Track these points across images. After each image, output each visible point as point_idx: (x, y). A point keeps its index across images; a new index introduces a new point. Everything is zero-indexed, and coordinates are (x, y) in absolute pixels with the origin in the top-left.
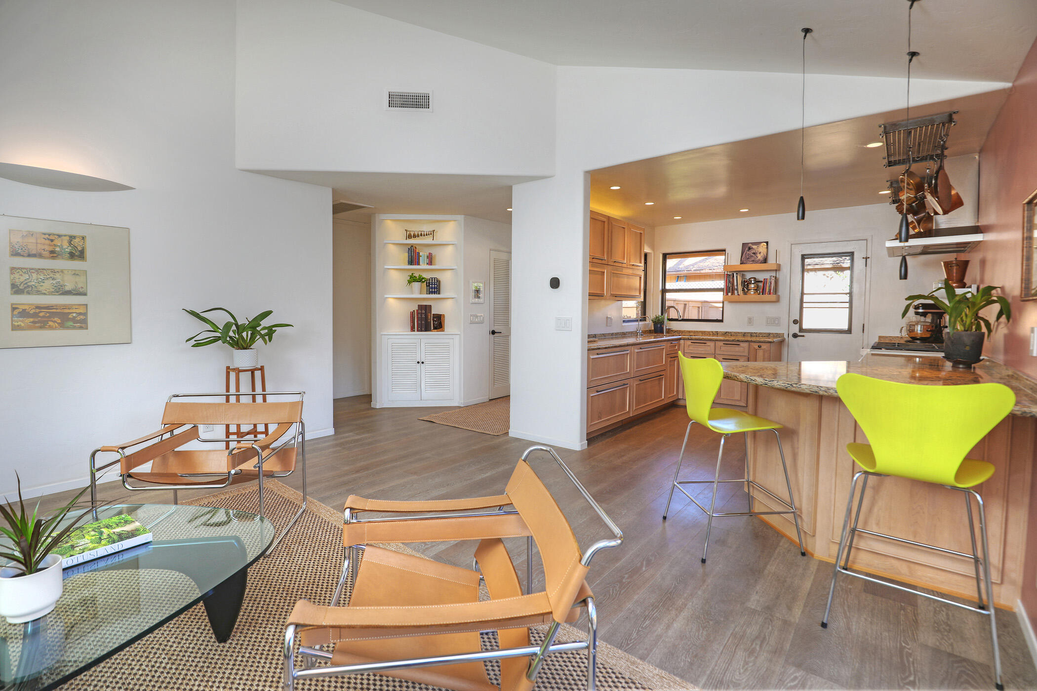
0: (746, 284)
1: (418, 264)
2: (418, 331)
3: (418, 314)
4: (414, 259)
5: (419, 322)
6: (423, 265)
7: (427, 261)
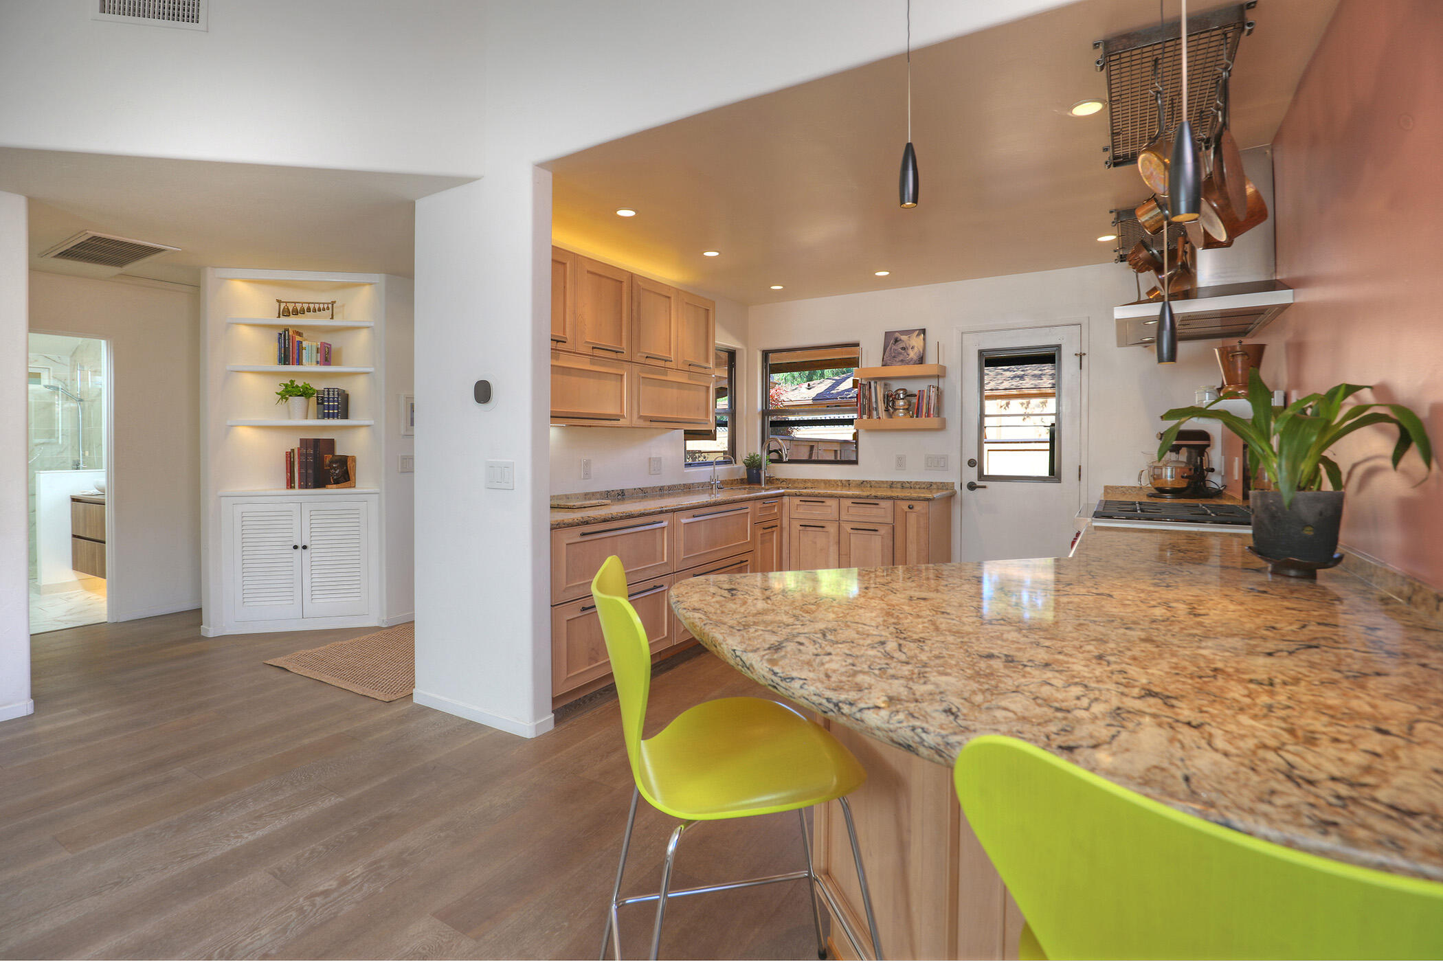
0: (890, 399)
1: (299, 362)
2: (300, 487)
3: (300, 455)
4: (289, 351)
5: (303, 471)
6: (309, 366)
7: (317, 357)
